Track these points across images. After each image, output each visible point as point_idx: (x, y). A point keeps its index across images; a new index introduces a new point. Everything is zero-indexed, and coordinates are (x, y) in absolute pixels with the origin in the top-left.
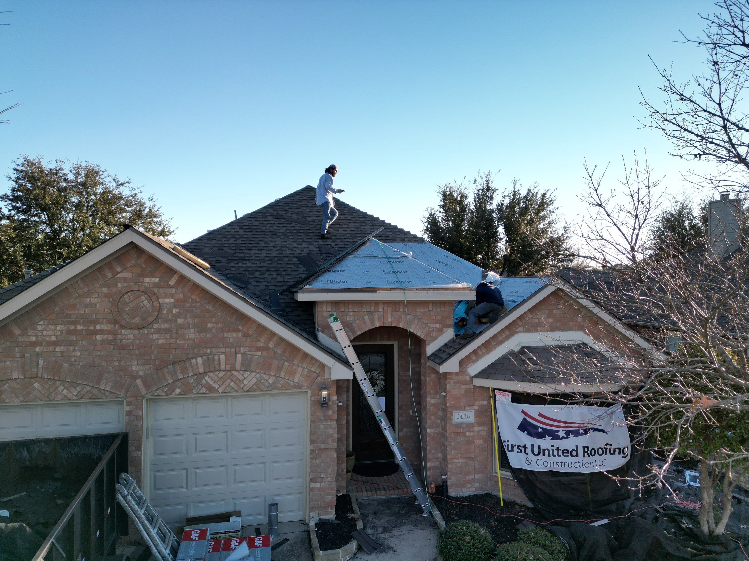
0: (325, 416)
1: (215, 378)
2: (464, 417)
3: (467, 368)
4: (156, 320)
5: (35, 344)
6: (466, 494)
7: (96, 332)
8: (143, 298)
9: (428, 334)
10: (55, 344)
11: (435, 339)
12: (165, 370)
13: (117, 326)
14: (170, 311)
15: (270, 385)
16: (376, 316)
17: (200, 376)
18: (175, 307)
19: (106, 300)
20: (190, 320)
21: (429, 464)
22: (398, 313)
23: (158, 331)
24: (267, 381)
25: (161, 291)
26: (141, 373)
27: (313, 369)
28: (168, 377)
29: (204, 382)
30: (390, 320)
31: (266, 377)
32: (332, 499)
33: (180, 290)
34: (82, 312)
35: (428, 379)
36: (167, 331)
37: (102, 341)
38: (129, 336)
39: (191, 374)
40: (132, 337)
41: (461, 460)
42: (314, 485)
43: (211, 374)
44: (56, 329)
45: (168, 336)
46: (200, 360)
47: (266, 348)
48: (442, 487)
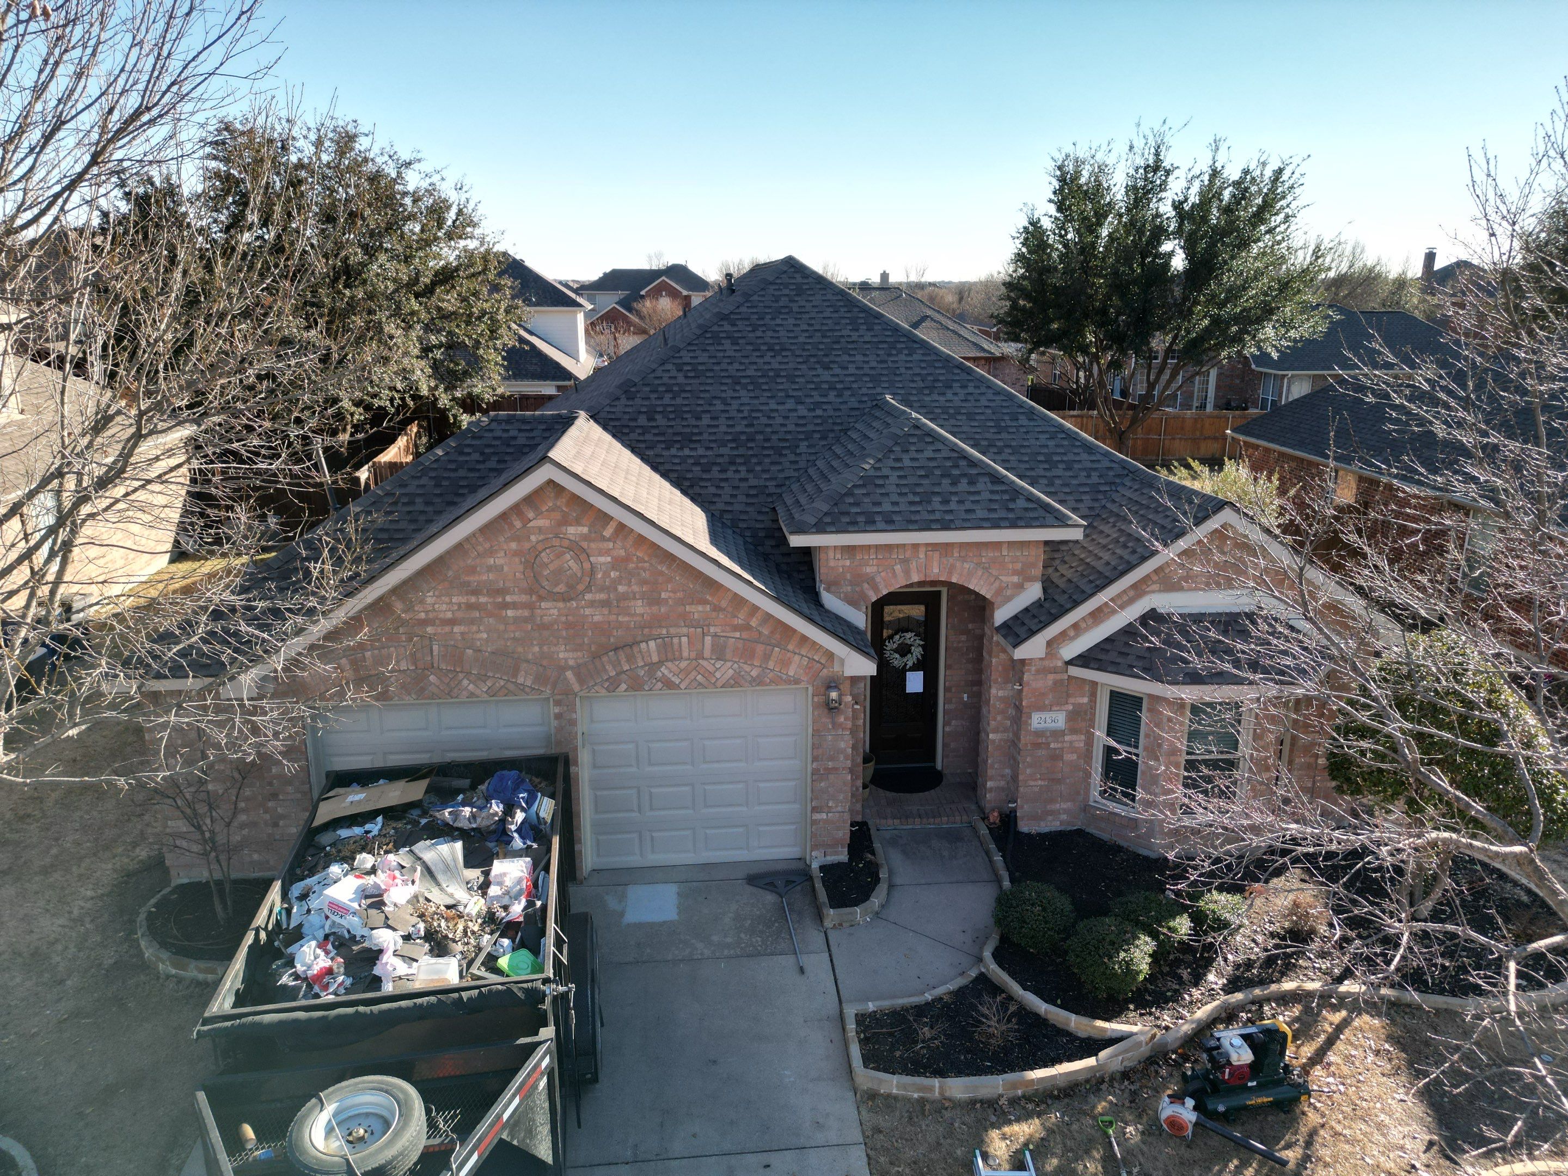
0: (834, 724)
1: (674, 669)
2: (1049, 720)
3: (1058, 648)
4: (588, 589)
5: (425, 623)
6: (1047, 830)
7: (506, 606)
8: (568, 556)
9: (999, 591)
10: (453, 622)
11: (1009, 599)
12: (605, 659)
13: (534, 598)
14: (606, 574)
15: (754, 679)
16: (913, 565)
17: (653, 667)
18: (614, 568)
19: (517, 560)
20: (635, 588)
21: (989, 784)
22: (951, 560)
23: (592, 604)
24: (748, 673)
25: (593, 545)
26: (571, 663)
27: (816, 658)
28: (609, 667)
29: (659, 674)
30: (936, 570)
31: (747, 668)
32: (844, 834)
33: (619, 543)
34: (485, 578)
35: (994, 660)
36: (606, 604)
37: (516, 619)
38: (552, 611)
39: (641, 664)
40: (555, 612)
41: (1040, 782)
42: (817, 816)
43: (669, 664)
44: (451, 602)
45: (606, 611)
46: (652, 644)
47: (747, 627)
48: (1008, 816)
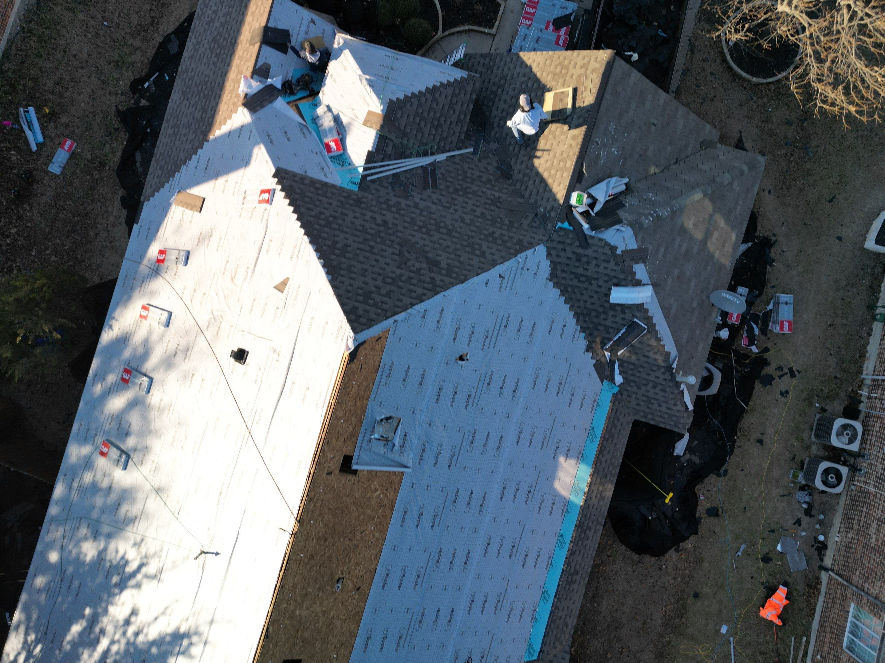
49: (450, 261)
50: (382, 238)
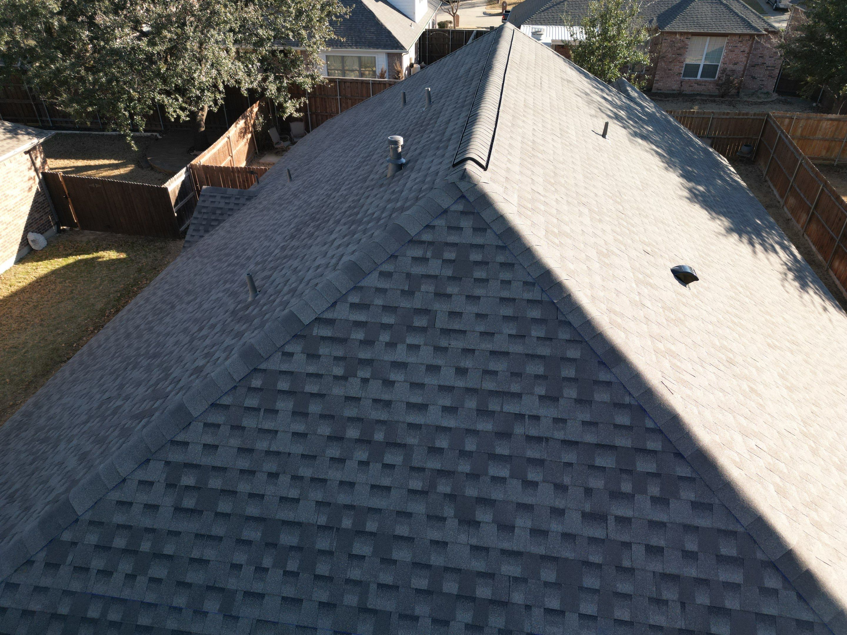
49: (268, 425)
50: (464, 454)
